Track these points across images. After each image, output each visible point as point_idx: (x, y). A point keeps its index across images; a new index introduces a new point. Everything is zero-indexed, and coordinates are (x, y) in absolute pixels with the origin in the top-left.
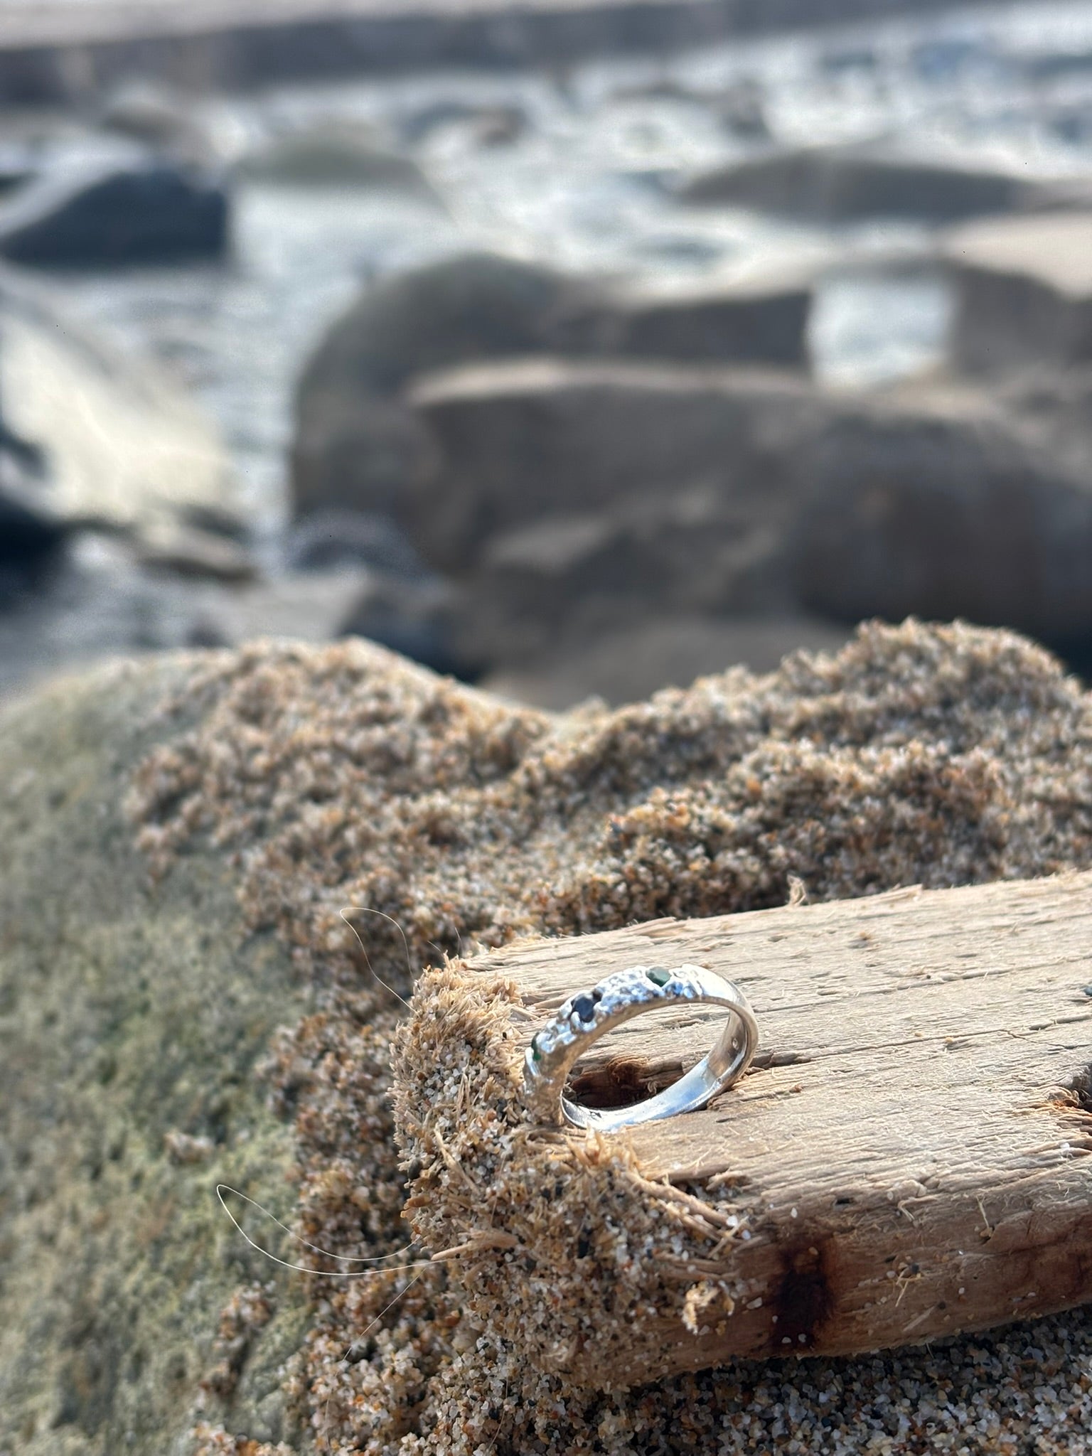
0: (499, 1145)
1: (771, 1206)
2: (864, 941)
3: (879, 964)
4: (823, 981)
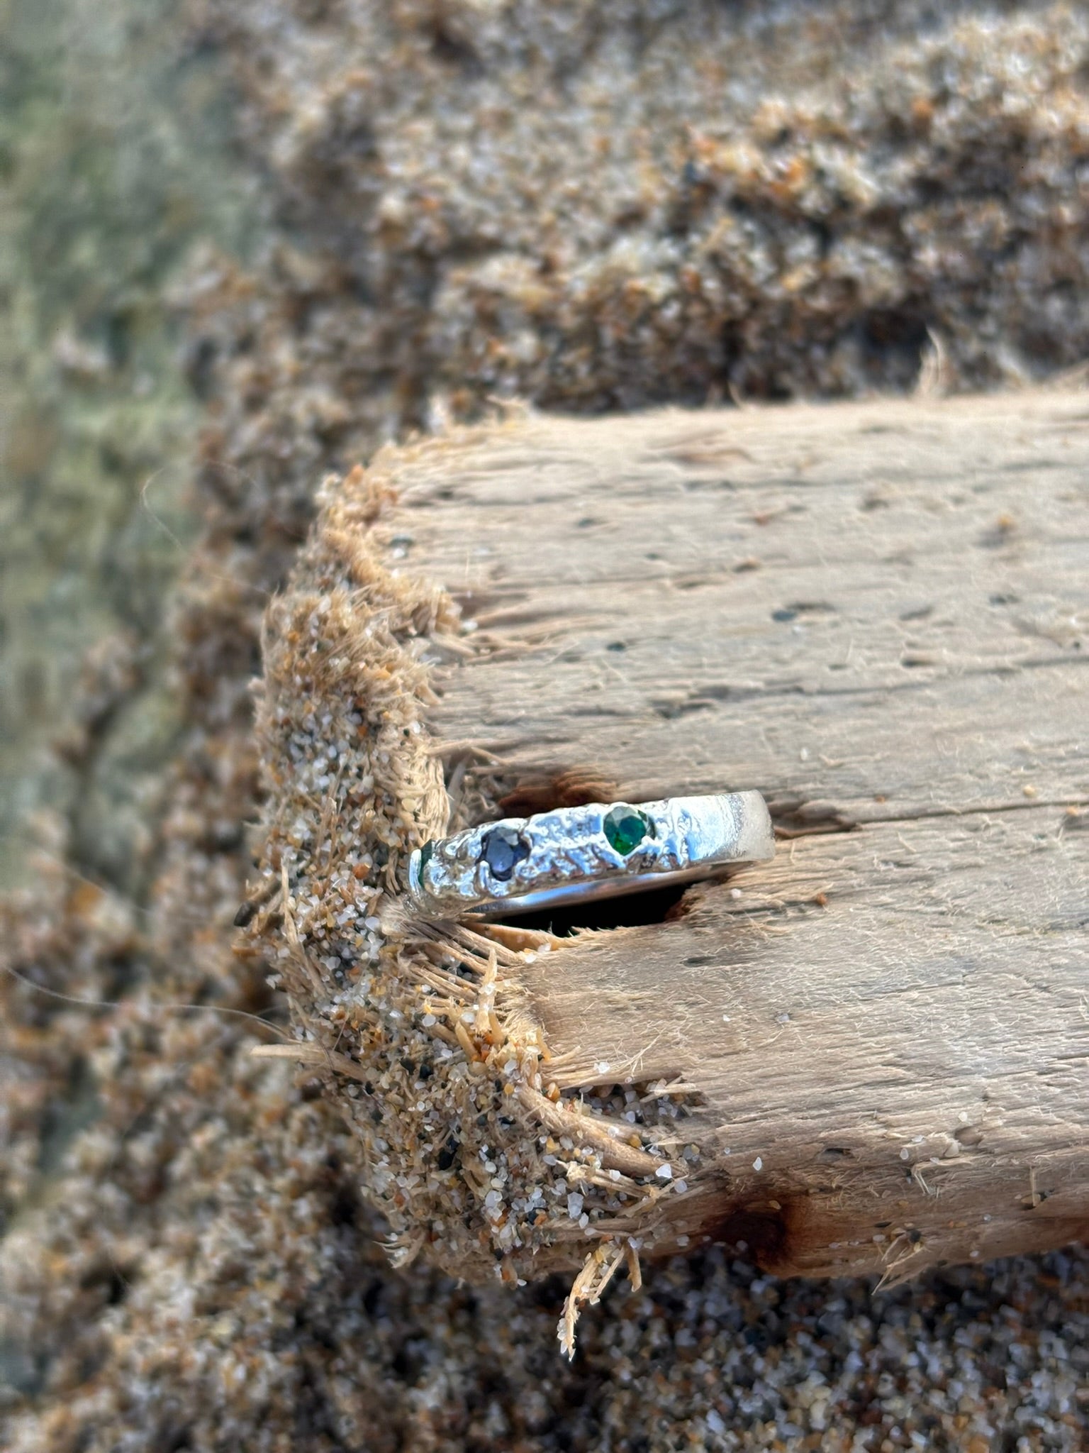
0: (363, 933)
1: (727, 1151)
2: (1000, 536)
3: (1013, 599)
4: (918, 631)
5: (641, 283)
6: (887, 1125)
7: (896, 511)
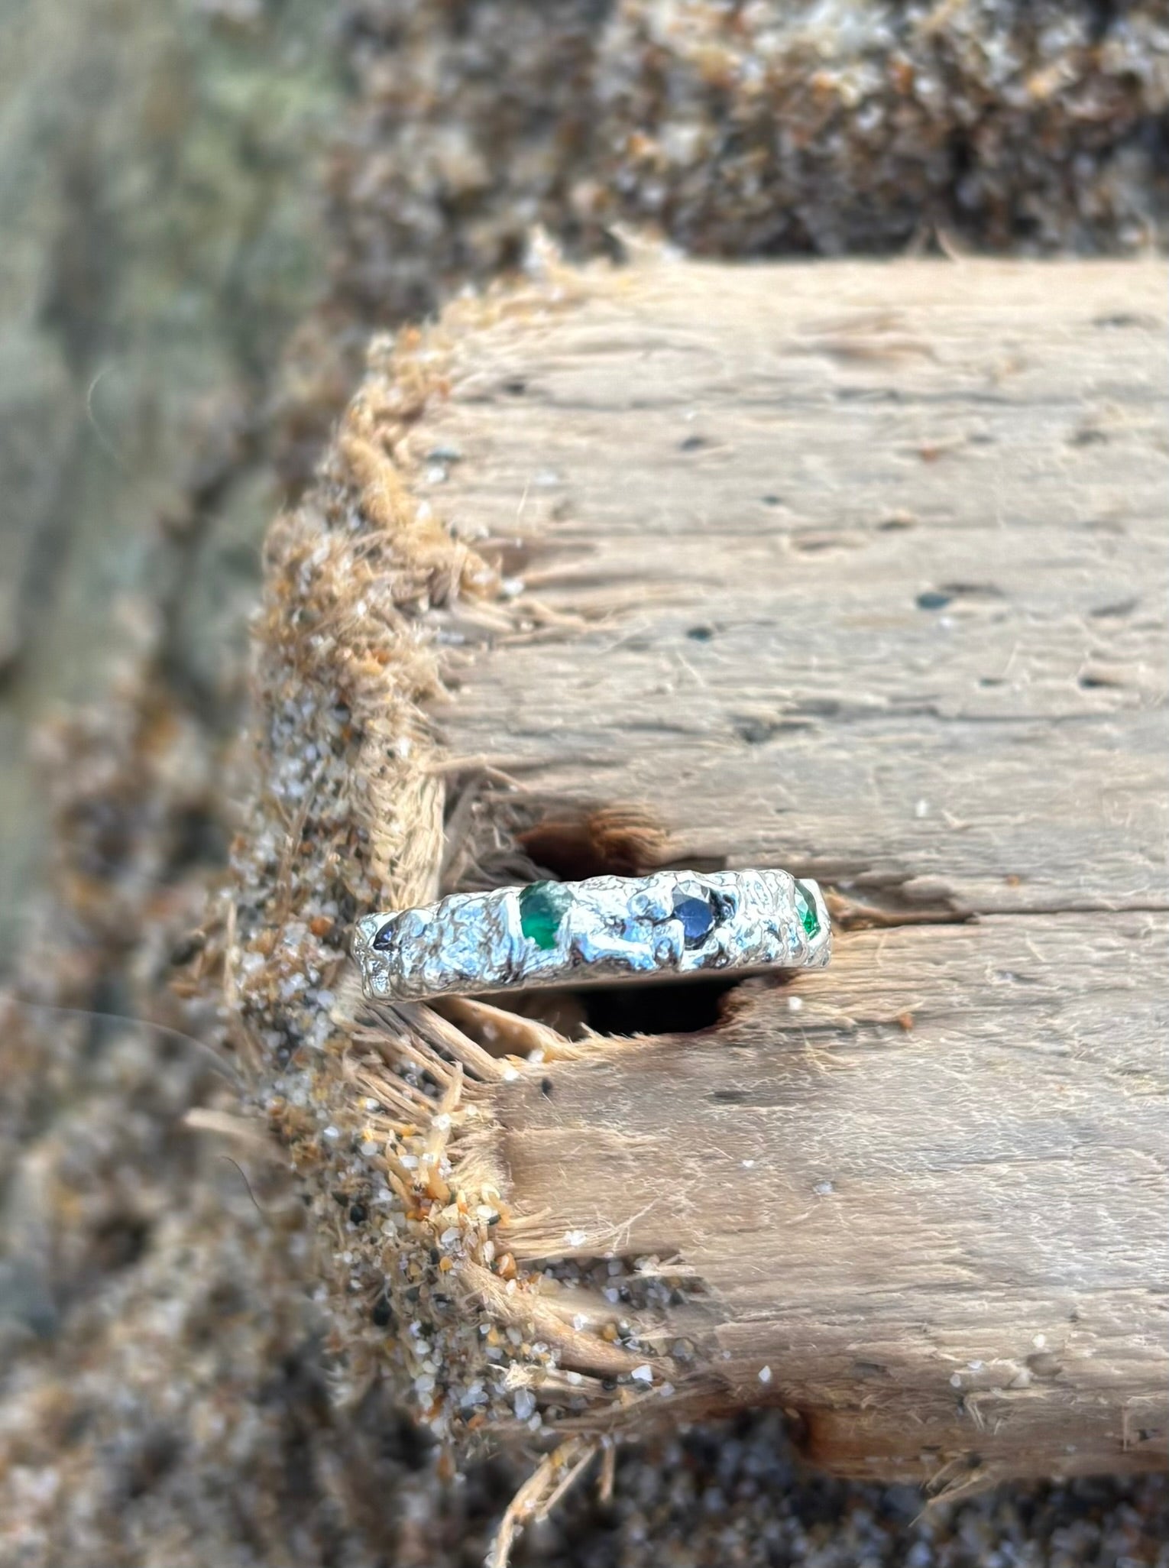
0: (313, 1010)
4: (1110, 635)
5: (830, 77)
6: (938, 1342)
7: (1116, 448)
